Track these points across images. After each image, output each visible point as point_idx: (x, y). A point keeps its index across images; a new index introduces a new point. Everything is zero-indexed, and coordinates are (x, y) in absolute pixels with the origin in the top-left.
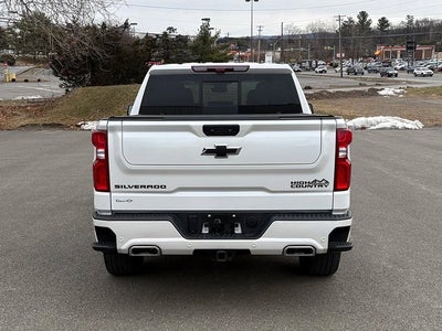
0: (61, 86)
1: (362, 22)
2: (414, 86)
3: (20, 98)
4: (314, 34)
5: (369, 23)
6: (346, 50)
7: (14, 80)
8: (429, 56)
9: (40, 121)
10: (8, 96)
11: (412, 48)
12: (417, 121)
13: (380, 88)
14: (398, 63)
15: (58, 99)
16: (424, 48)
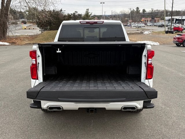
0: (40, 31)
1: (137, 11)
2: (155, 31)
3: (27, 34)
4: (122, 14)
5: (139, 11)
6: (132, 19)
7: (25, 29)
8: (158, 21)
9: (32, 42)
10: (23, 34)
11: (153, 19)
12: (157, 43)
13: (144, 31)
14: (149, 24)
15: (38, 35)
16: (157, 19)
